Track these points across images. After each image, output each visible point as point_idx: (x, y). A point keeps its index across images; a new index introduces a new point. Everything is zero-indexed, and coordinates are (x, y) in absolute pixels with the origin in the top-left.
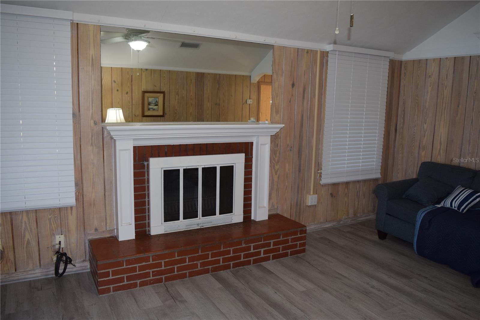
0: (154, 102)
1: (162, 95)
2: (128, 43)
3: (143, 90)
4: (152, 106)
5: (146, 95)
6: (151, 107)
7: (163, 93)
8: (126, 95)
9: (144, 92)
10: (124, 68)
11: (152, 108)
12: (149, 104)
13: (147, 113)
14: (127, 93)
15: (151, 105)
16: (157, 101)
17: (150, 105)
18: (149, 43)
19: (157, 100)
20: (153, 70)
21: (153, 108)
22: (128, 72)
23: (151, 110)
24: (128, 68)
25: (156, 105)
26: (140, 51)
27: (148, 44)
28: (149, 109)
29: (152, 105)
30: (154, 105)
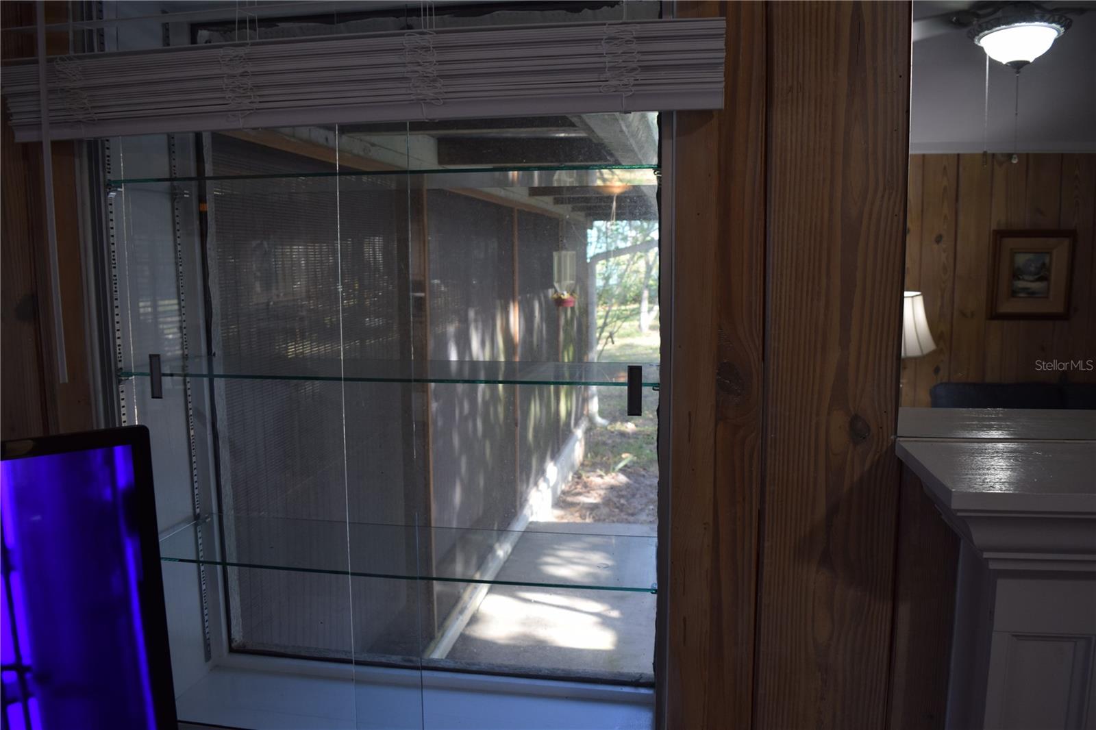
0: (1032, 269)
1: (1066, 242)
2: (976, 42)
3: (994, 227)
4: (1027, 281)
5: (1009, 243)
6: (1020, 284)
7: (1071, 234)
8: (935, 246)
9: (1001, 234)
10: (931, 155)
11: (1025, 289)
12: (1016, 274)
13: (1006, 307)
14: (939, 239)
15: (1023, 280)
16: (1044, 264)
17: (1019, 279)
18: (1066, 29)
19: (1047, 261)
20: (1036, 155)
21: (1027, 289)
22: (945, 168)
23: (1022, 295)
24: (947, 155)
25: (1041, 279)
26: (1026, 63)
27: (1062, 30)
28: (1014, 293)
29: (1026, 277)
30: (1031, 278)
